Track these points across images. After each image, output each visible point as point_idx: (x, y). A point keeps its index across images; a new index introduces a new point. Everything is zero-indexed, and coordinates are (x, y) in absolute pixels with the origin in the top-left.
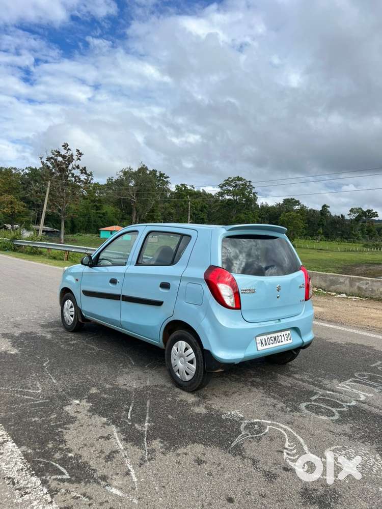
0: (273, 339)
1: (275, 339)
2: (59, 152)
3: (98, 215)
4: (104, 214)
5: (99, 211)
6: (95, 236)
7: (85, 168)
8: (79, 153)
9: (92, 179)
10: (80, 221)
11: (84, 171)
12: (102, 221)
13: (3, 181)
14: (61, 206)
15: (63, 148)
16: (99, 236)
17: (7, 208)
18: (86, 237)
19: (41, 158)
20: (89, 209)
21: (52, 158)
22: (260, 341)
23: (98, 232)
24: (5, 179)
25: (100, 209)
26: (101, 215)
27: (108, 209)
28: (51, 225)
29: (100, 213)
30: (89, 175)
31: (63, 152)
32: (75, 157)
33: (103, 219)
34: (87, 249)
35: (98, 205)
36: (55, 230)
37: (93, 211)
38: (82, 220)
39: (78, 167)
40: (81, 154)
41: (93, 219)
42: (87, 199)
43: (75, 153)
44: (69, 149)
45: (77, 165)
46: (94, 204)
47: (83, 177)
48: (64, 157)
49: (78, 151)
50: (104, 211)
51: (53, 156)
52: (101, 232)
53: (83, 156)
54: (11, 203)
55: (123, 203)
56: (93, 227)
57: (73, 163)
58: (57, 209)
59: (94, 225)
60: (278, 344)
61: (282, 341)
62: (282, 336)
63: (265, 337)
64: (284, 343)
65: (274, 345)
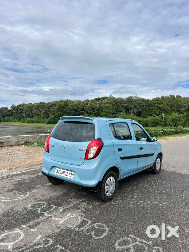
0: (63, 172)
1: (64, 173)
22: (57, 170)
60: (64, 176)
61: (67, 176)
62: (69, 173)
63: (60, 170)
64: (68, 177)
65: (62, 175)
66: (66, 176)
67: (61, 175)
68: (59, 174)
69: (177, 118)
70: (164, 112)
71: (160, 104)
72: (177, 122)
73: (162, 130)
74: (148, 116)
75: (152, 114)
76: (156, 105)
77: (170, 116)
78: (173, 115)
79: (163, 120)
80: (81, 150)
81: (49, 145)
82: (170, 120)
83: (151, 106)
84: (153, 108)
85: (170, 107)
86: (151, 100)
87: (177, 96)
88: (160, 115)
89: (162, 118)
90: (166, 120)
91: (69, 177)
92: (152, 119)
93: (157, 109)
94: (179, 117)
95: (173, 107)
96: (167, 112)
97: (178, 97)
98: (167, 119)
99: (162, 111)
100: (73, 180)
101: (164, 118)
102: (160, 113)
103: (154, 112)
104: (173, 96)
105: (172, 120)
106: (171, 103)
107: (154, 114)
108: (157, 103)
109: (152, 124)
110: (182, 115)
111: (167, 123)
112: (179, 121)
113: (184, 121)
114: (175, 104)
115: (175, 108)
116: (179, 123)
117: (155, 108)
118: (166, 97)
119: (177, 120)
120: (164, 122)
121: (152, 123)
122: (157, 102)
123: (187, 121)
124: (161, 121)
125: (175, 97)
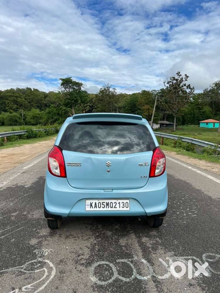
0: (105, 204)
1: (107, 204)
2: (174, 78)
3: (200, 113)
4: (204, 112)
5: (200, 111)
6: (196, 126)
7: (189, 85)
8: (187, 76)
9: (194, 91)
10: (188, 118)
11: (189, 87)
12: (202, 117)
13: (145, 98)
14: (174, 109)
15: (177, 75)
16: (199, 126)
17: (146, 112)
18: (191, 127)
19: (164, 83)
20: (194, 110)
21: (170, 82)
22: (90, 204)
23: (199, 124)
24: (145, 97)
25: (201, 110)
26: (202, 113)
27: (207, 109)
28: (171, 120)
29: (201, 112)
30: (192, 89)
31: (177, 77)
32: (184, 79)
33: (203, 115)
34: (161, 134)
35: (200, 107)
36: (172, 123)
37: (196, 111)
38: (189, 117)
39: (185, 85)
40: (187, 77)
41: (196, 116)
42: (193, 104)
43: (184, 77)
44: (181, 75)
45: (184, 84)
46: (198, 106)
47: (188, 91)
48: (177, 80)
49: (186, 75)
50: (204, 110)
51: (171, 81)
52: (201, 124)
53: (189, 77)
54: (148, 109)
55: (214, 104)
56: (196, 121)
57: (183, 83)
58: (172, 111)
59: (197, 120)
60: (110, 209)
61: (116, 208)
62: (117, 203)
63: (97, 202)
64: (118, 209)
65: (105, 209)
66: (113, 209)
67: (102, 209)
68: (98, 209)
69: (38, 115)
70: (23, 107)
71: (17, 97)
72: (38, 120)
73: (45, 130)
74: (3, 112)
75: (7, 110)
76: (12, 98)
77: (30, 113)
78: (33, 111)
79: (22, 117)
80: (142, 165)
81: (66, 165)
82: (30, 117)
83: (6, 100)
84: (9, 102)
85: (29, 102)
86: (3, 92)
87: (34, 89)
88: (17, 112)
89: (21, 115)
90: (26, 118)
91: (121, 209)
92: (9, 116)
93: (13, 103)
94: (40, 114)
95: (32, 102)
96: (26, 108)
97: (36, 90)
98: (27, 116)
99: (20, 106)
100: (130, 211)
101: (23, 115)
102: (17, 108)
103: (11, 107)
104: (30, 89)
105: (33, 117)
106: (29, 97)
107: (10, 109)
108: (13, 96)
109: (10, 122)
110: (43, 112)
111: (27, 121)
112: (41, 119)
113: (46, 118)
114: (34, 99)
115: (34, 104)
116: (41, 121)
117: (12, 103)
118: (22, 89)
119: (38, 117)
120: (23, 119)
121: (10, 120)
122: (12, 94)
123: (49, 119)
124: (20, 118)
125: (33, 90)
